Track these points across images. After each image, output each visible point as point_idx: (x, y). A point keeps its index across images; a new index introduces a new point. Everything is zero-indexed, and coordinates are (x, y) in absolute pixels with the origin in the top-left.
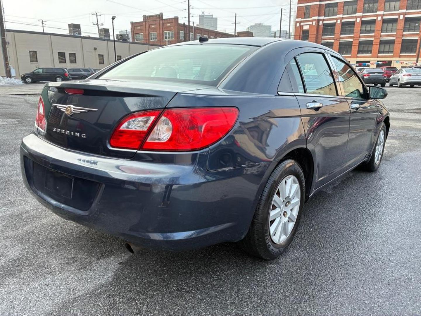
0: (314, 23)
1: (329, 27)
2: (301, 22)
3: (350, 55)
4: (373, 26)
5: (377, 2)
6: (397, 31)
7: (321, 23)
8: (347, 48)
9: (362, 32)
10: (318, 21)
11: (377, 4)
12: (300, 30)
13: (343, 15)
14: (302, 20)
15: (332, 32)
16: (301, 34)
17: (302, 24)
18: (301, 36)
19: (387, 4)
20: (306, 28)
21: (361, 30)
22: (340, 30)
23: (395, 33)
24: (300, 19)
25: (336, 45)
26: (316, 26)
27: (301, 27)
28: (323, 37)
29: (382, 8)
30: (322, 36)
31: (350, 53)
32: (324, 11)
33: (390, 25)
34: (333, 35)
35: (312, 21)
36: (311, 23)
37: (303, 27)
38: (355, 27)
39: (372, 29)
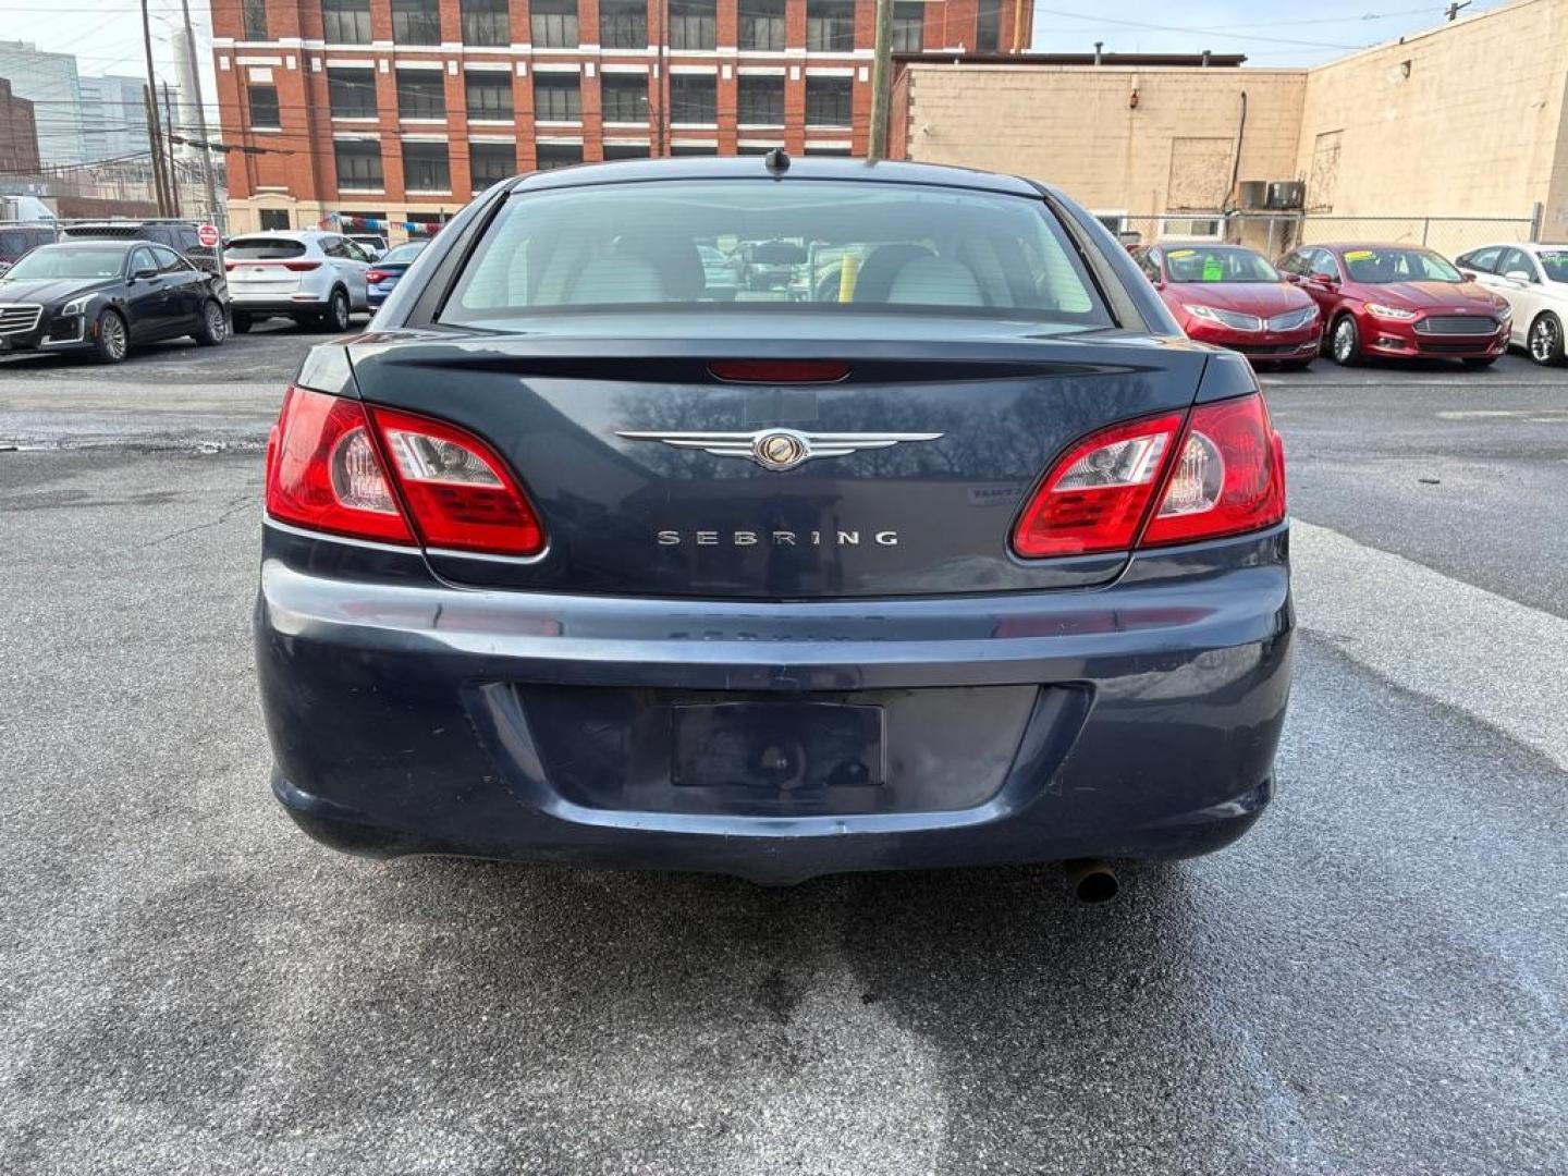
0: (291, 62)
1: (352, 81)
2: (236, 52)
3: (449, 193)
4: (504, 93)
5: (505, 9)
6: (585, 117)
7: (316, 64)
8: (433, 167)
9: (472, 113)
10: (306, 56)
11: (505, 17)
12: (240, 85)
13: (395, 43)
14: (240, 45)
15: (368, 104)
16: (247, 102)
17: (242, 61)
18: (247, 110)
19: (539, 20)
20: (262, 77)
21: (467, 104)
22: (395, 97)
23: (579, 124)
24: (231, 40)
25: (392, 152)
26: (300, 72)
27: (240, 73)
28: (334, 119)
29: (524, 31)
30: (333, 115)
31: (447, 184)
32: (320, 21)
33: (559, 95)
34: (374, 113)
35: (283, 53)
36: (277, 61)
37: (247, 73)
38: (446, 91)
39: (505, 104)
